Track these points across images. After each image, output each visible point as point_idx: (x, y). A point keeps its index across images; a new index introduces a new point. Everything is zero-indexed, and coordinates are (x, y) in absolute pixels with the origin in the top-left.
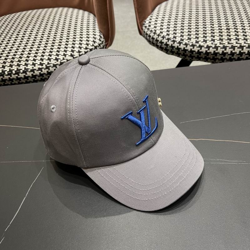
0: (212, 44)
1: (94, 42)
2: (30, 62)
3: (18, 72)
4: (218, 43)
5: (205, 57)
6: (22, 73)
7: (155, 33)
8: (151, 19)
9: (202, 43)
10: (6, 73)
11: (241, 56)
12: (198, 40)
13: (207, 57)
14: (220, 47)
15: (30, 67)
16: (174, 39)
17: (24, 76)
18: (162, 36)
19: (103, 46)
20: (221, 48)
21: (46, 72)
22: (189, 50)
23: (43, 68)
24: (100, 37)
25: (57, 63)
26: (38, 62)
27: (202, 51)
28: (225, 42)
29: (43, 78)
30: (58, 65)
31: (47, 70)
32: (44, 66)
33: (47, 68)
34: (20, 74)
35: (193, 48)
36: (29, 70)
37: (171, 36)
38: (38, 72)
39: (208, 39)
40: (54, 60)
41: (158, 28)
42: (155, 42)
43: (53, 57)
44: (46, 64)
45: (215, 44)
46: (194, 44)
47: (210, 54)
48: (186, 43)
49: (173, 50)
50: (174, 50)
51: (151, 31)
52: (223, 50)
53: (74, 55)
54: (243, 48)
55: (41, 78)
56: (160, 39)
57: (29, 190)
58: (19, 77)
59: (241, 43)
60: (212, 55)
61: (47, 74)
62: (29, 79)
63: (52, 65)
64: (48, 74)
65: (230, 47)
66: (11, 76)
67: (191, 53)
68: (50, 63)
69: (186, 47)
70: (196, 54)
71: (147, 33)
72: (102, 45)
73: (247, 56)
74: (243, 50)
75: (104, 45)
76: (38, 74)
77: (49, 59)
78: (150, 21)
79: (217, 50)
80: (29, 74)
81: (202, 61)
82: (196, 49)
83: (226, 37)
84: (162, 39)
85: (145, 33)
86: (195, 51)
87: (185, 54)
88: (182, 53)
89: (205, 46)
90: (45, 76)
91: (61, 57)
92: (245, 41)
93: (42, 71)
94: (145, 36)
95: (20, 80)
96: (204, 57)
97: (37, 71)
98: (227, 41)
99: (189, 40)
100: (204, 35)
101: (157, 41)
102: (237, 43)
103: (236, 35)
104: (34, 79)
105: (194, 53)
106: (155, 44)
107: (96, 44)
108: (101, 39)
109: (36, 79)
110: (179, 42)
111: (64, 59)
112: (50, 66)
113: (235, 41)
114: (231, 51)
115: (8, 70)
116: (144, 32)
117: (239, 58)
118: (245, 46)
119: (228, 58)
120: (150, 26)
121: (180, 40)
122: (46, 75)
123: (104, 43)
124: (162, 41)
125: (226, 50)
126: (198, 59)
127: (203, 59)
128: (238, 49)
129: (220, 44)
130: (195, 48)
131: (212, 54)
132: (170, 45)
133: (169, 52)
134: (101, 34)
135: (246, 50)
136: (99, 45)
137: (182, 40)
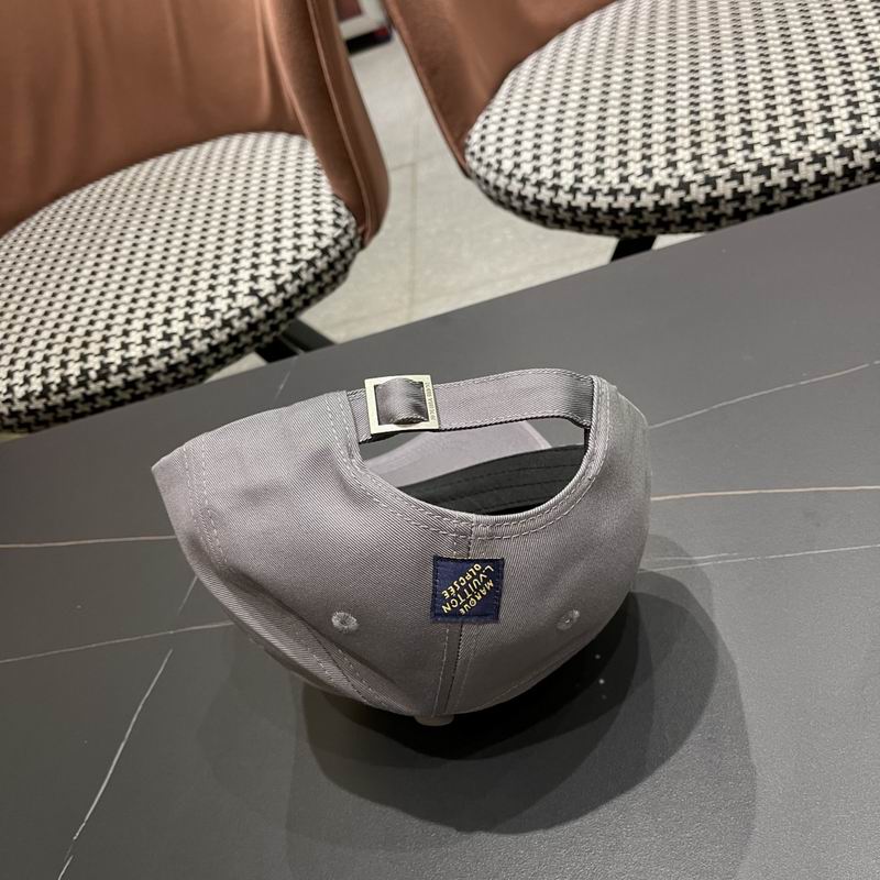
0: (670, 176)
1: (318, 235)
2: (135, 337)
3: (103, 374)
4: (687, 171)
5: (659, 220)
6: (116, 374)
8: (485, 127)
9: (640, 180)
10: (73, 381)
11: (770, 197)
12: (626, 173)
13: (665, 219)
14: (694, 182)
15: (136, 352)
16: (556, 181)
17: (125, 380)
18: (519, 176)
19: (352, 242)
20: (700, 186)
21: (184, 358)
22: (605, 207)
23: (172, 348)
24: (333, 216)
25: (213, 324)
26: (156, 332)
27: (644, 205)
28: (710, 164)
29: (180, 376)
30: (216, 331)
31: (186, 350)
32: (176, 341)
33: (186, 343)
34: (112, 378)
35: (616, 199)
36: (135, 361)
37: (546, 173)
38: (160, 361)
39: (655, 164)
40: (201, 316)
41: (508, 152)
42: (504, 199)
43: (200, 309)
44: (181, 332)
45: (678, 176)
46: (617, 187)
47: (670, 210)
48: (590, 188)
49: (558, 216)
50: (562, 214)
51: (489, 165)
52: (708, 189)
53: (261, 290)
54: (770, 172)
55: (175, 379)
56: (515, 186)
58: (109, 386)
59: (761, 159)
60: (677, 213)
61: (187, 362)
62: (140, 386)
63: (197, 333)
64: (191, 363)
65: (728, 177)
66: (87, 388)
67: (612, 217)
68: (191, 327)
69: (594, 199)
70: (629, 217)
71: (479, 172)
72: (347, 237)
73: (791, 193)
74: (769, 177)
75: (353, 236)
76: (162, 367)
77: (188, 317)
78: (484, 132)
79: (688, 192)
80: (137, 372)
82: (624, 202)
83: (713, 146)
84: (521, 186)
85: (474, 174)
86: (622, 209)
87: (597, 221)
88: (588, 221)
89: (650, 187)
90: (182, 368)
91: (221, 304)
92: (773, 147)
93: (171, 357)
95: (115, 395)
96: (654, 222)
97: (159, 357)
98: (714, 160)
99: (599, 178)
100: (644, 150)
101: (508, 193)
102: (747, 160)
103: (744, 133)
104: (152, 383)
105: (621, 214)
106: (507, 204)
107: (325, 242)
108: (339, 222)
109: (159, 384)
110: (571, 187)
111: (230, 308)
112: (193, 338)
113: (740, 155)
114: (735, 190)
115: (78, 373)
116: (472, 169)
117: (763, 205)
118: (775, 165)
119: (730, 212)
120: (482, 149)
121: (571, 182)
122: (187, 365)
123: (352, 231)
124: (523, 193)
125: (714, 188)
128: (756, 179)
129: (696, 171)
130: (621, 198)
131: (676, 210)
132: (547, 201)
133: (549, 222)
134: (338, 205)
135: (779, 178)
136: (336, 241)
137: (579, 180)
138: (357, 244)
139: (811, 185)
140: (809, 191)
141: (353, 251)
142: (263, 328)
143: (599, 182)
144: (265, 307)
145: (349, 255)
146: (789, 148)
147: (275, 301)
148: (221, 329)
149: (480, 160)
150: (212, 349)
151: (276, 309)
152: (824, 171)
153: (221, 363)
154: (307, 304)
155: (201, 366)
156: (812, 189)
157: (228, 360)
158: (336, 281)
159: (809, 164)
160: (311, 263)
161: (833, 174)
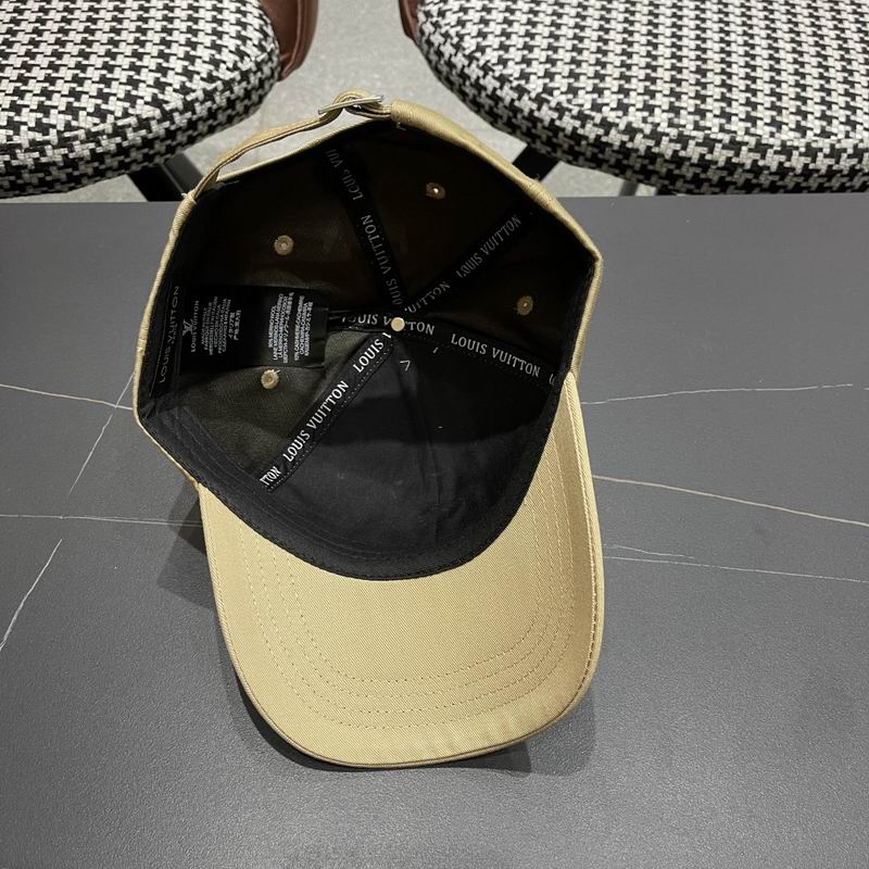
0: (645, 120)
1: (242, 55)
4: (663, 121)
5: (618, 161)
7: (458, 47)
9: (613, 114)
11: (731, 174)
12: (600, 101)
13: (625, 162)
14: (667, 135)
18: (482, 63)
19: (272, 70)
20: (671, 141)
21: (59, 159)
22: (569, 129)
23: (48, 143)
24: (260, 36)
25: (101, 127)
26: (28, 117)
27: (610, 141)
28: (686, 120)
29: (48, 178)
30: (105, 137)
31: (64, 151)
32: (53, 136)
33: (64, 142)
35: (583, 126)
37: (513, 70)
38: (27, 155)
39: (633, 102)
40: (89, 114)
41: (472, 29)
42: (454, 78)
43: (88, 103)
44: (61, 127)
45: (652, 123)
46: (587, 112)
47: (634, 155)
48: (559, 104)
49: (514, 120)
50: (519, 120)
51: (446, 36)
52: (678, 146)
53: (167, 102)
54: (740, 150)
56: (474, 72)
57: (15, 618)
59: (735, 132)
60: (639, 160)
61: (61, 164)
63: (82, 134)
64: (66, 166)
65: (701, 141)
67: (572, 143)
68: (74, 123)
69: (560, 118)
70: (590, 149)
71: (432, 38)
72: (270, 64)
73: (750, 176)
74: (737, 155)
75: (275, 65)
76: (30, 162)
77: (72, 111)
79: (658, 144)
81: (606, 172)
82: (591, 131)
83: (692, 102)
84: (481, 73)
85: (424, 39)
86: (586, 138)
87: (555, 140)
88: (544, 137)
89: (622, 127)
90: (54, 170)
91: (116, 106)
92: (749, 125)
93: (43, 153)
94: (425, 47)
96: (613, 161)
97: (27, 150)
98: (691, 118)
99: (570, 96)
100: (622, 82)
101: (463, 76)
102: (722, 129)
103: (723, 98)
104: (12, 178)
105: (584, 143)
106: (457, 86)
107: (247, 65)
108: (263, 43)
109: (20, 182)
110: (538, 95)
111: (126, 114)
112: (76, 138)
113: (717, 121)
114: (702, 156)
116: (422, 33)
117: (722, 179)
118: (747, 144)
119: (689, 175)
120: (442, 13)
121: (540, 90)
122: (60, 168)
123: (275, 59)
124: (482, 82)
125: (684, 148)
126: (593, 165)
127: (610, 166)
128: (725, 152)
129: (671, 124)
130: (589, 126)
131: (639, 157)
132: (507, 100)
133: (500, 122)
134: (266, 23)
135: (746, 158)
136: (259, 65)
137: (548, 91)
138: (276, 75)
139: (771, 174)
140: (767, 179)
141: (272, 81)
142: (159, 147)
143: (569, 101)
144: (167, 124)
145: (267, 86)
146: (763, 130)
147: (180, 120)
148: (110, 136)
149: (436, 25)
150: (95, 156)
151: (180, 129)
152: (787, 165)
153: (100, 174)
154: (212, 130)
155: (76, 173)
156: (771, 178)
157: (109, 174)
158: (247, 111)
159: (776, 152)
160: (228, 85)
161: (793, 169)
